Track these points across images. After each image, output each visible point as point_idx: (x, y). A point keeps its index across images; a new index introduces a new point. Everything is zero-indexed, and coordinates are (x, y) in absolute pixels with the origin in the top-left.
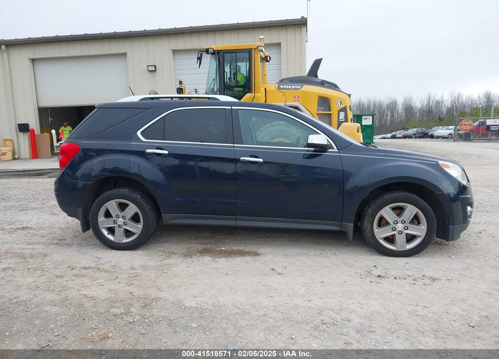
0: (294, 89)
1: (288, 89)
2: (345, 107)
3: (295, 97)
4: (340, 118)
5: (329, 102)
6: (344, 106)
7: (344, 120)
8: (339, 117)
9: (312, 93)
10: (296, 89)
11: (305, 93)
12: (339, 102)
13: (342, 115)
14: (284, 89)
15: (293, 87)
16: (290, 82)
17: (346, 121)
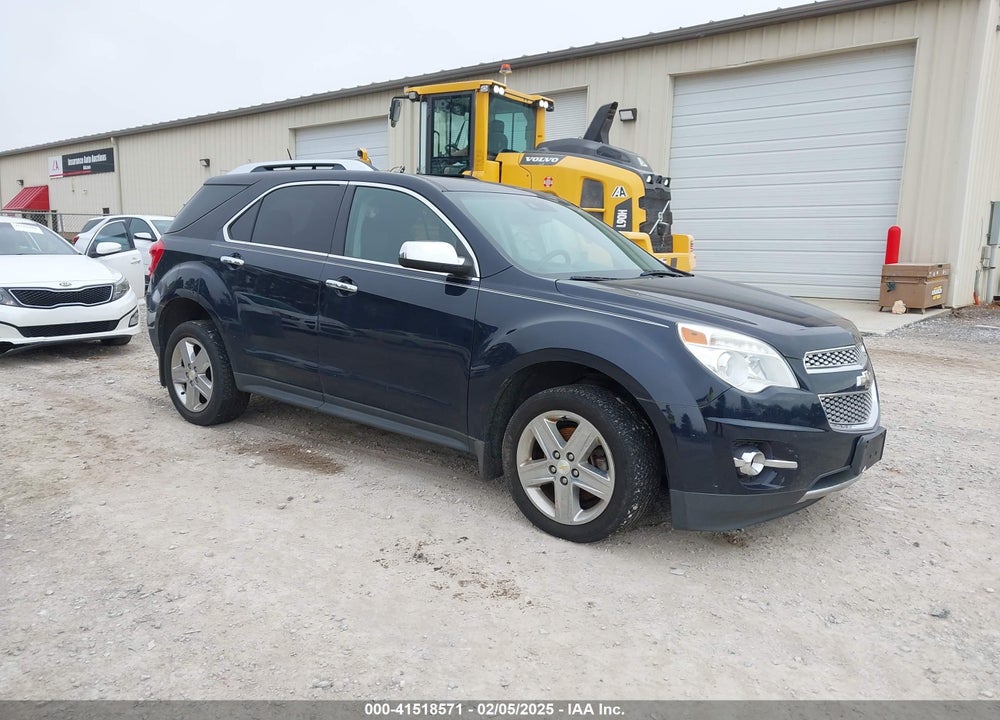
0: (546, 163)
1: (537, 163)
2: (629, 201)
3: (546, 179)
4: (618, 222)
5: (602, 188)
6: (627, 197)
7: (624, 226)
8: (616, 219)
9: (574, 172)
10: (550, 163)
11: (563, 171)
12: (619, 189)
13: (622, 215)
14: (531, 163)
15: (547, 160)
16: (551, 149)
17: (629, 228)
